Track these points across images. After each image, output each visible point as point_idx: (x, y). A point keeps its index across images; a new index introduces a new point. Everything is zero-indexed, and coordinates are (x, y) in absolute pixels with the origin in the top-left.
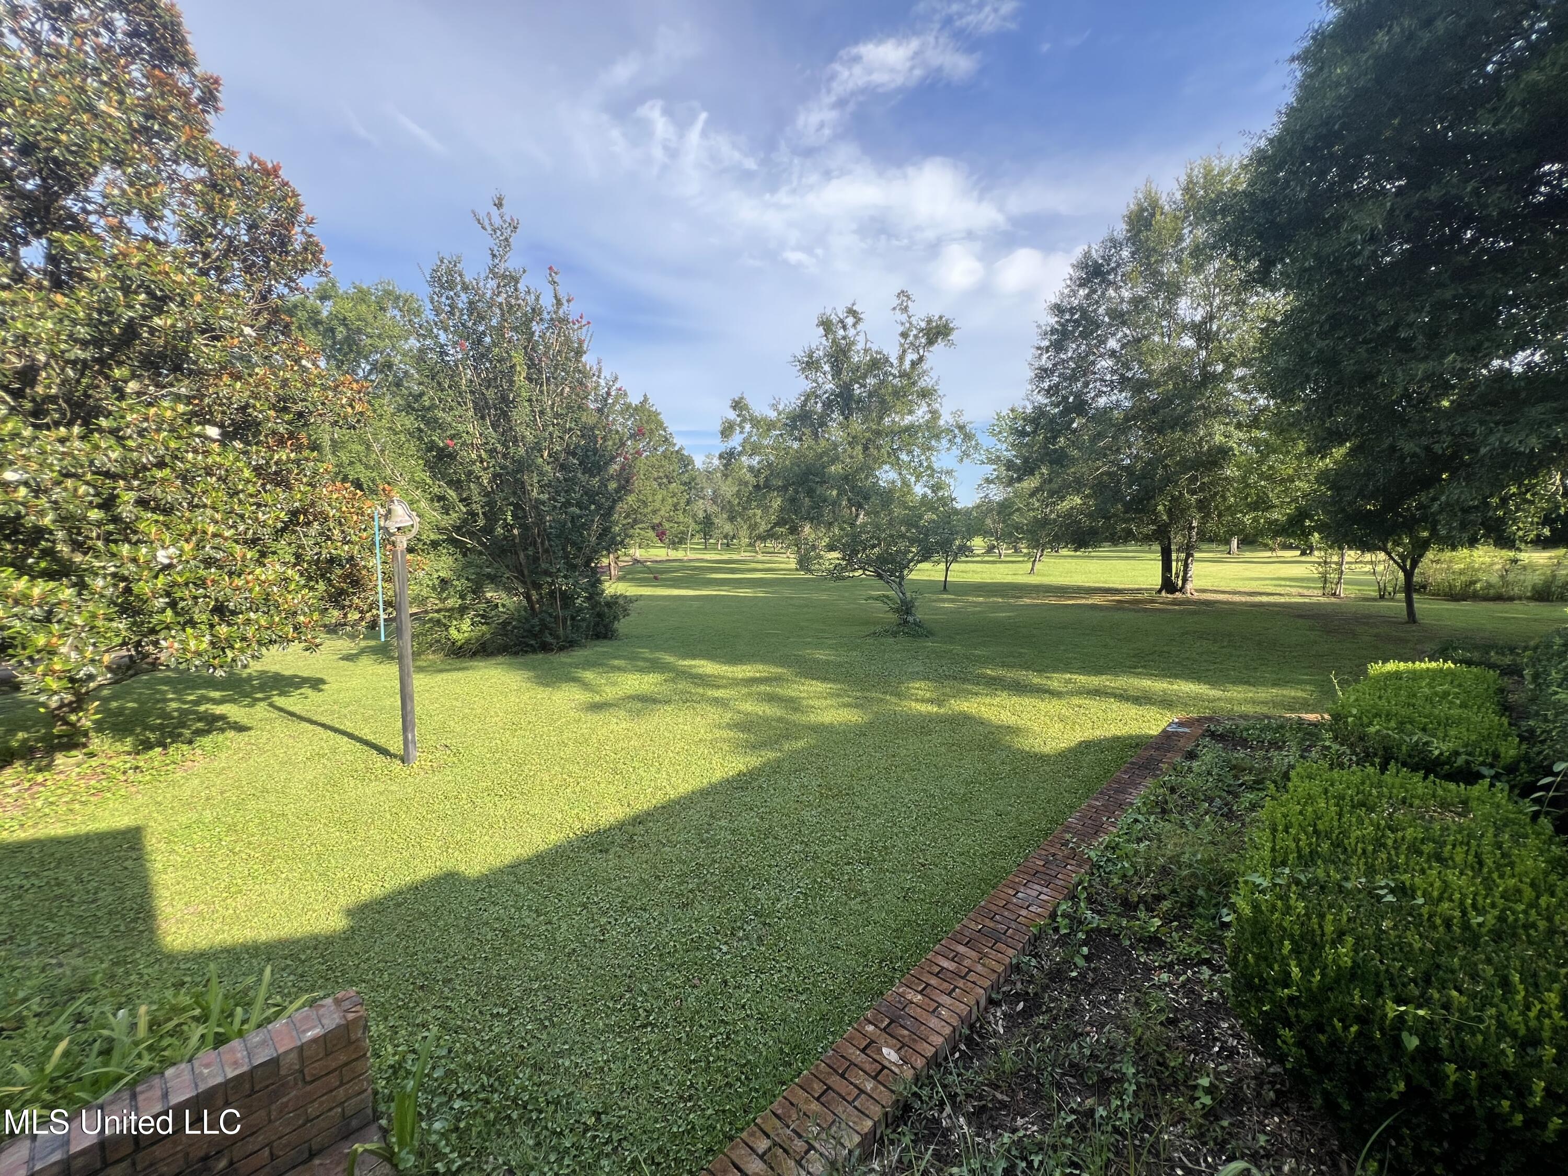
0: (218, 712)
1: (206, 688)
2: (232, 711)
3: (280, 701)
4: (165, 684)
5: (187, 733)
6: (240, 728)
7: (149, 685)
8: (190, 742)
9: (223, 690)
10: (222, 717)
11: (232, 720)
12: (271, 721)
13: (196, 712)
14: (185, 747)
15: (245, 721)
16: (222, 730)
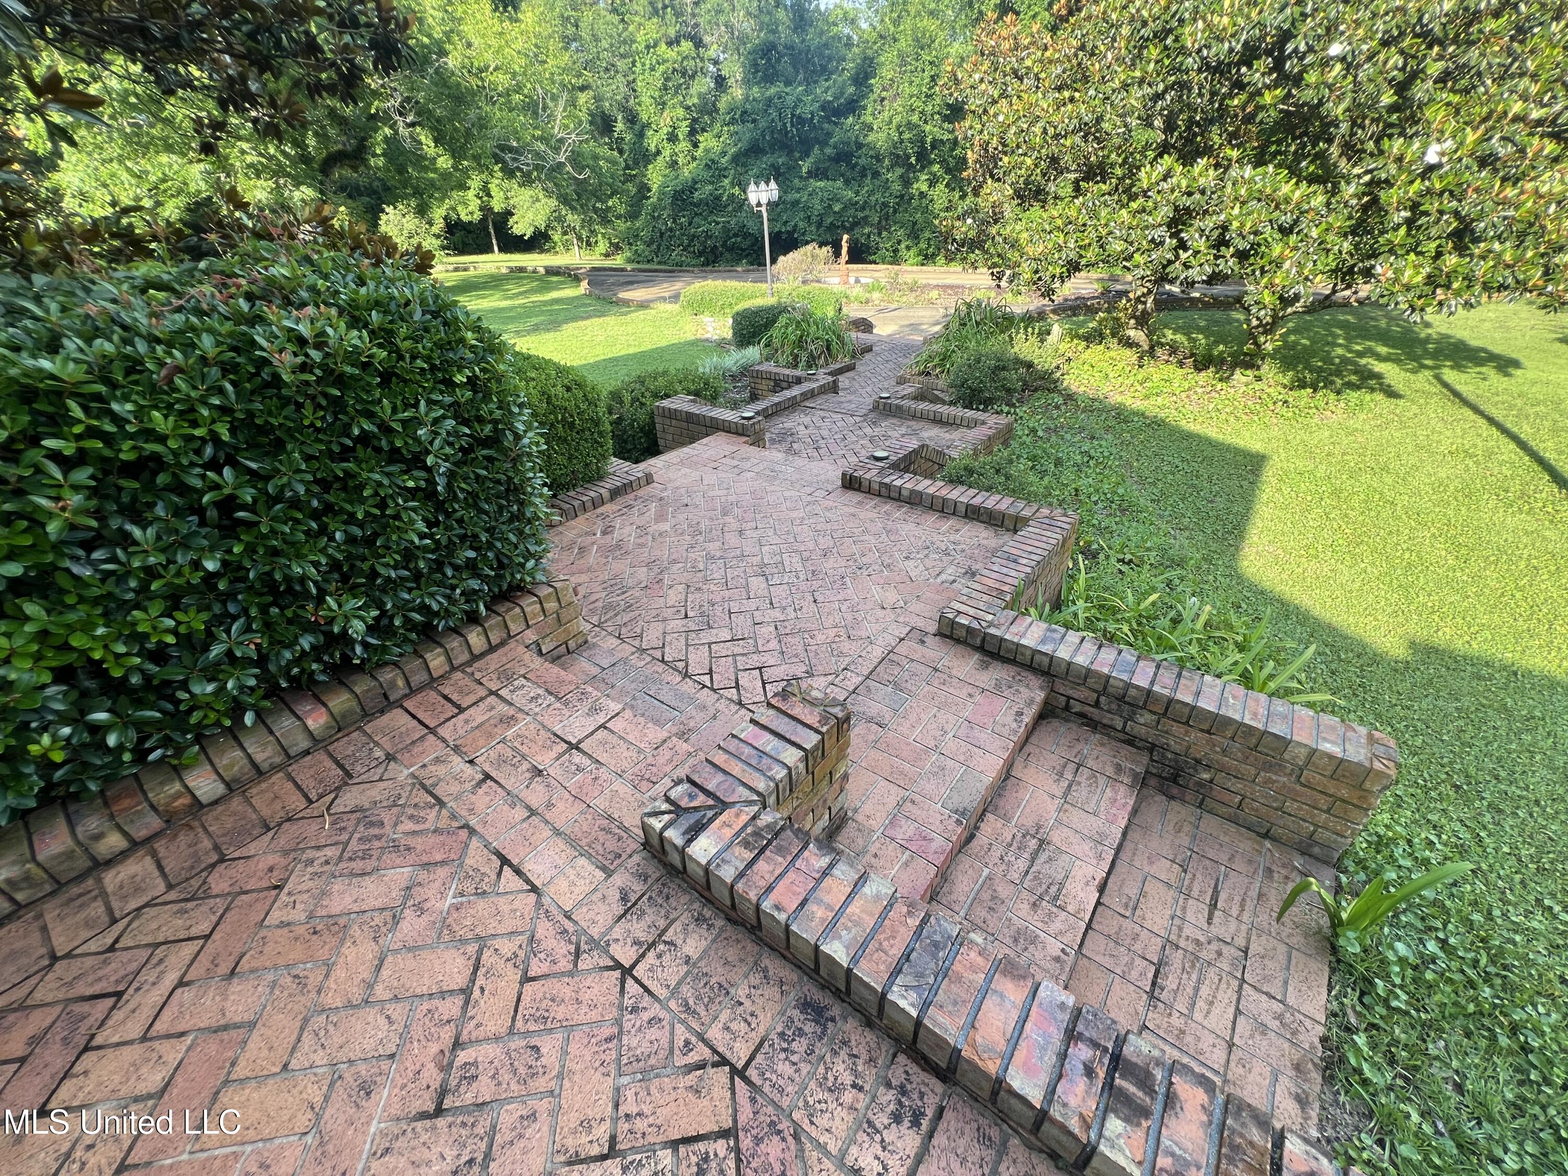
0: (1377, 369)
1: (1376, 340)
2: (1391, 372)
3: (1450, 375)
4: (1341, 328)
5: (1339, 382)
6: (1391, 393)
7: (1328, 326)
8: (1338, 393)
9: (1393, 347)
10: (1378, 376)
11: (1387, 381)
12: (1428, 395)
13: (1356, 364)
14: (1332, 396)
15: (1399, 387)
16: (1373, 390)
